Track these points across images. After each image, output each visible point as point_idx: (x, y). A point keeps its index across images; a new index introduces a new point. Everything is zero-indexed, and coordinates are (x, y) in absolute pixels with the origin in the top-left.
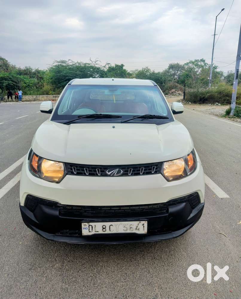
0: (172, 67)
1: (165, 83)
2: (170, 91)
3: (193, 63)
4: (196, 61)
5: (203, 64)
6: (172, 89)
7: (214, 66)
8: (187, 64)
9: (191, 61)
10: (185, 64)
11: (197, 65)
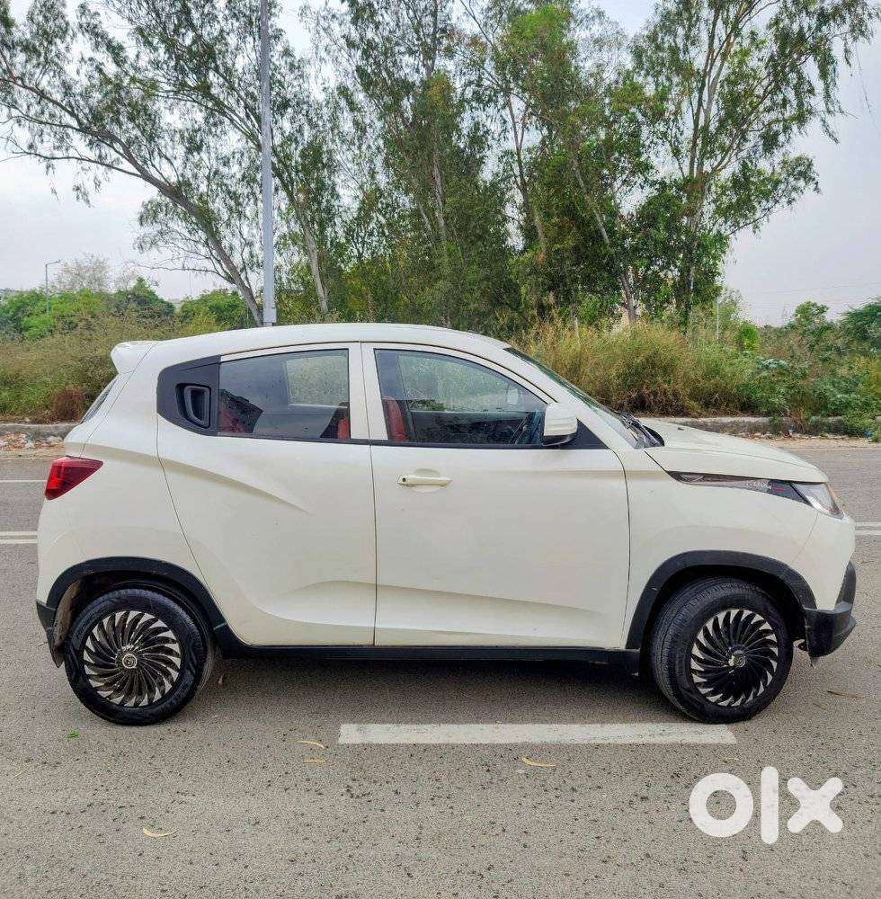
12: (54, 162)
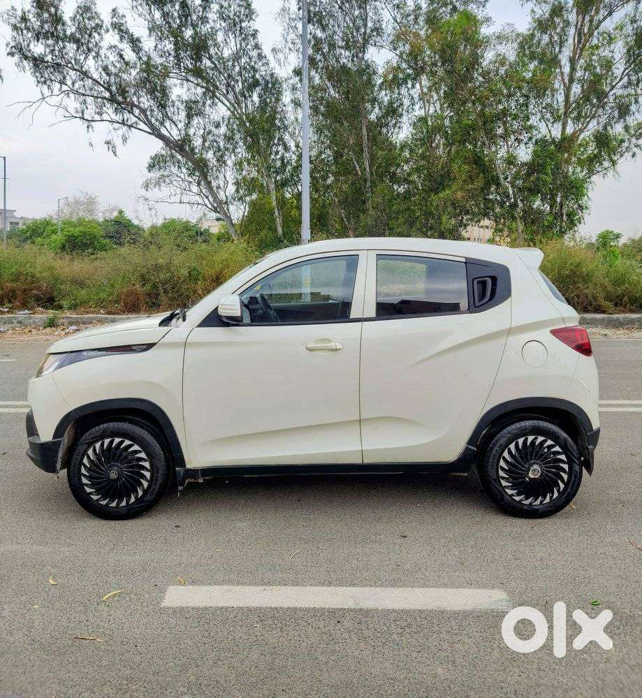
12: (92, 123)
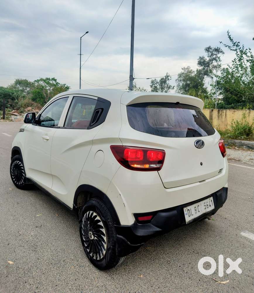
0: (19, 82)
1: (18, 100)
2: (25, 109)
3: (44, 81)
4: (47, 79)
5: (55, 83)
6: (28, 106)
7: (66, 86)
8: (38, 81)
9: (42, 79)
10: (35, 81)
11: (48, 83)
